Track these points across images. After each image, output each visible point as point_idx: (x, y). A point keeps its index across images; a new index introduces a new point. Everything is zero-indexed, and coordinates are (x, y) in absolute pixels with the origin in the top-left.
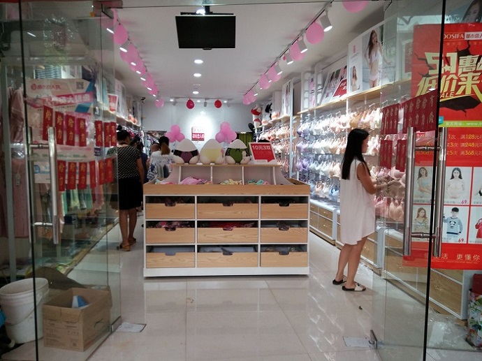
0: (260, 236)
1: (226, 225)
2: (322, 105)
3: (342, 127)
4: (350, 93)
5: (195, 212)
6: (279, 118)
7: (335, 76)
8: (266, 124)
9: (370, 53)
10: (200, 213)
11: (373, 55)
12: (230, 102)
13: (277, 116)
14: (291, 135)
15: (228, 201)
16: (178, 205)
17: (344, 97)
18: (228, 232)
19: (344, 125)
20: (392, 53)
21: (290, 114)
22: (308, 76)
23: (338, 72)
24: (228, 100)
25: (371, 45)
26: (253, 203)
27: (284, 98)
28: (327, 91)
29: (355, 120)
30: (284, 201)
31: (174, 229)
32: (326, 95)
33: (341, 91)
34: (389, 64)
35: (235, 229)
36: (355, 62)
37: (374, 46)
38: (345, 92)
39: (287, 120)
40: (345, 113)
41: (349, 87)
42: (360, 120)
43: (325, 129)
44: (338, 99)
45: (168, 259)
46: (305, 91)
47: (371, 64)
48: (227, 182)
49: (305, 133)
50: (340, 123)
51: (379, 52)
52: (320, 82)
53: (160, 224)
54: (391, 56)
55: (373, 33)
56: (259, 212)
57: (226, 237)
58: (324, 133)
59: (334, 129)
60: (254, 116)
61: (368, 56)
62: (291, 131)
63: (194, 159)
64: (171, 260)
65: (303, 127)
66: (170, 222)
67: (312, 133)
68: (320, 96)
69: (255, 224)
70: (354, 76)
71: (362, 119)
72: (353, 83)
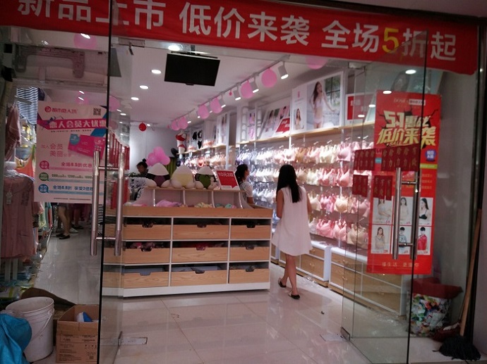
0: (229, 255)
1: (199, 245)
2: (262, 139)
4: (292, 132)
5: (171, 233)
6: (214, 146)
7: (275, 113)
8: (194, 151)
9: (315, 100)
10: (176, 234)
11: (318, 102)
12: (155, 126)
13: (211, 144)
14: (227, 163)
15: (201, 223)
16: (155, 226)
17: (287, 134)
18: (201, 252)
19: (288, 157)
20: (336, 102)
21: (226, 143)
24: (154, 124)
25: (316, 94)
26: (223, 224)
29: (301, 155)
30: (251, 223)
31: (149, 249)
33: (283, 128)
34: (333, 111)
35: (207, 249)
36: (299, 105)
37: (319, 95)
38: (288, 129)
39: (222, 149)
40: (288, 148)
42: (306, 154)
43: (268, 160)
44: (281, 135)
45: (142, 279)
46: (242, 125)
47: (315, 109)
48: (200, 205)
50: (283, 156)
51: (323, 100)
52: (259, 118)
53: (134, 245)
54: (335, 105)
55: (317, 84)
56: (229, 233)
57: (199, 256)
59: (278, 161)
61: (312, 102)
62: (227, 158)
63: (166, 183)
64: (145, 280)
65: (244, 157)
66: (144, 243)
68: (259, 130)
69: (224, 244)
70: (298, 117)
71: (308, 154)
72: (297, 123)
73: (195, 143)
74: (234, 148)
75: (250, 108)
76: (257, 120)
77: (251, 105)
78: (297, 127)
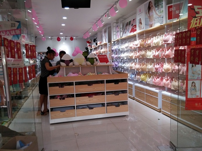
0: (106, 99)
1: (90, 95)
2: (123, 37)
3: (135, 46)
4: (138, 31)
5: (75, 90)
6: (102, 44)
7: (129, 24)
8: (94, 47)
9: (149, 12)
10: (77, 90)
11: (151, 12)
12: (77, 38)
13: (100, 43)
14: (108, 51)
15: (90, 83)
16: (65, 87)
17: (135, 33)
18: (91, 98)
19: (136, 45)
20: (161, 11)
21: (107, 42)
22: (115, 24)
23: (130, 22)
24: (76, 37)
25: (149, 8)
26: (101, 83)
27: (103, 35)
28: (125, 31)
29: (142, 43)
30: (116, 82)
31: (64, 99)
32: (124, 33)
33: (133, 30)
34: (160, 16)
35: (94, 96)
36: (141, 16)
37: (151, 8)
38: (136, 30)
39: (106, 45)
40: (136, 40)
41: (137, 28)
42: (145, 42)
43: (126, 48)
44: (132, 34)
45: (62, 114)
46: (114, 32)
47: (150, 17)
48: (88, 74)
49: (116, 50)
50: (134, 45)
51: (153, 11)
52: (121, 27)
53: (56, 97)
54: (160, 12)
55: (150, 2)
56: (105, 88)
57: (90, 100)
58: (126, 50)
59: (131, 47)
60: (88, 44)
61: (148, 13)
62: (108, 49)
63: (71, 64)
64: (63, 114)
65: (115, 47)
66: (61, 96)
67: (119, 50)
68: (122, 33)
69: (103, 93)
70: (141, 23)
71: (147, 42)
72: (140, 26)
73: (95, 44)
74: (111, 44)
75: (117, 23)
76: (121, 28)
77: (117, 21)
78: (140, 28)
